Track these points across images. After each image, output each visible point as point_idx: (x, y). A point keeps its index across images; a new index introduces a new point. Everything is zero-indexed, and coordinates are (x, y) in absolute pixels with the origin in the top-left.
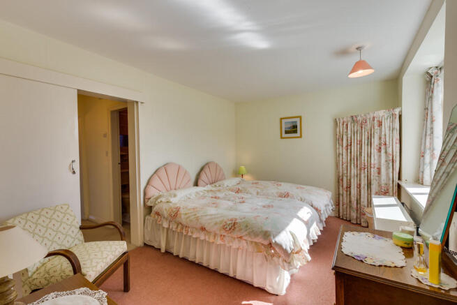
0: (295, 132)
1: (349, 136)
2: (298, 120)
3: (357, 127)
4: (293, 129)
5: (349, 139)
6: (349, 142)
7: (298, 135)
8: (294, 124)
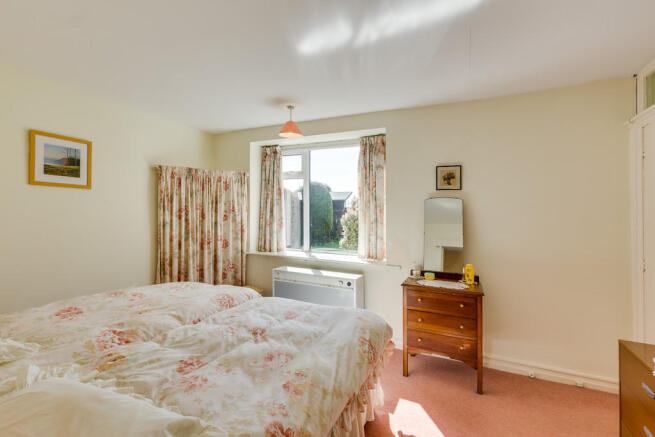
0: (76, 173)
1: (183, 196)
2: (83, 148)
3: (196, 186)
4: (70, 167)
5: (183, 200)
6: (183, 204)
7: (82, 180)
8: (73, 155)
